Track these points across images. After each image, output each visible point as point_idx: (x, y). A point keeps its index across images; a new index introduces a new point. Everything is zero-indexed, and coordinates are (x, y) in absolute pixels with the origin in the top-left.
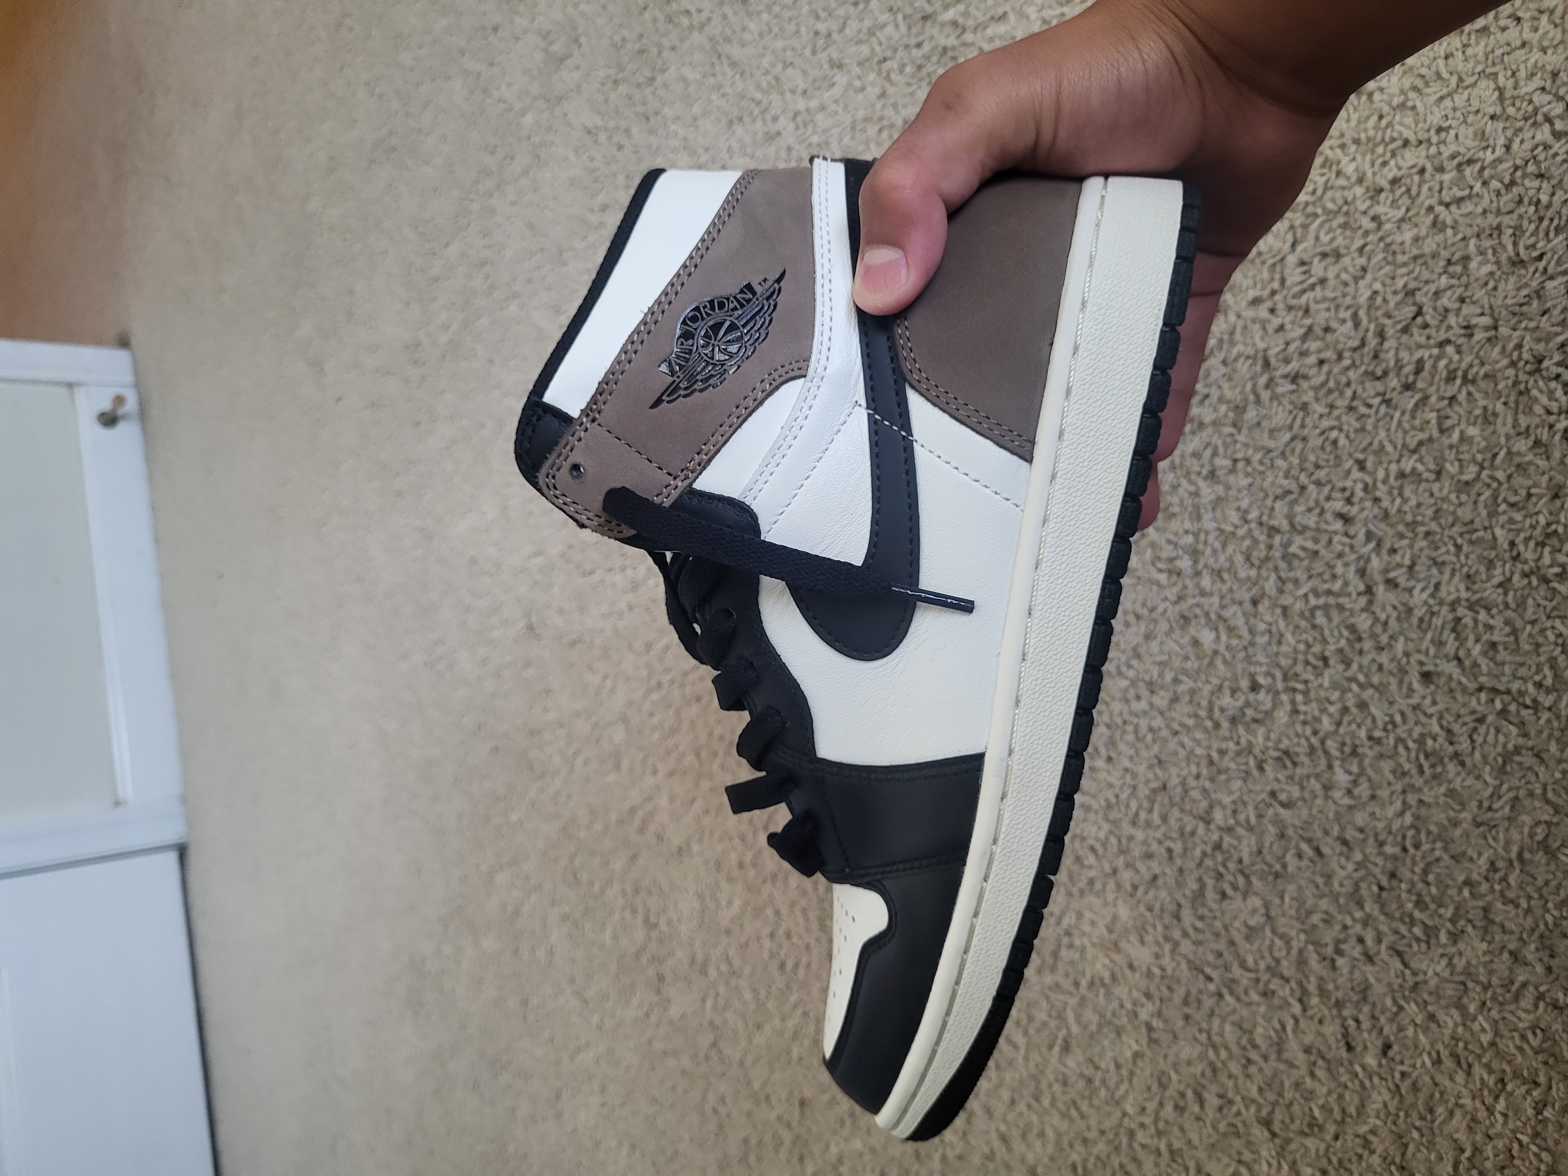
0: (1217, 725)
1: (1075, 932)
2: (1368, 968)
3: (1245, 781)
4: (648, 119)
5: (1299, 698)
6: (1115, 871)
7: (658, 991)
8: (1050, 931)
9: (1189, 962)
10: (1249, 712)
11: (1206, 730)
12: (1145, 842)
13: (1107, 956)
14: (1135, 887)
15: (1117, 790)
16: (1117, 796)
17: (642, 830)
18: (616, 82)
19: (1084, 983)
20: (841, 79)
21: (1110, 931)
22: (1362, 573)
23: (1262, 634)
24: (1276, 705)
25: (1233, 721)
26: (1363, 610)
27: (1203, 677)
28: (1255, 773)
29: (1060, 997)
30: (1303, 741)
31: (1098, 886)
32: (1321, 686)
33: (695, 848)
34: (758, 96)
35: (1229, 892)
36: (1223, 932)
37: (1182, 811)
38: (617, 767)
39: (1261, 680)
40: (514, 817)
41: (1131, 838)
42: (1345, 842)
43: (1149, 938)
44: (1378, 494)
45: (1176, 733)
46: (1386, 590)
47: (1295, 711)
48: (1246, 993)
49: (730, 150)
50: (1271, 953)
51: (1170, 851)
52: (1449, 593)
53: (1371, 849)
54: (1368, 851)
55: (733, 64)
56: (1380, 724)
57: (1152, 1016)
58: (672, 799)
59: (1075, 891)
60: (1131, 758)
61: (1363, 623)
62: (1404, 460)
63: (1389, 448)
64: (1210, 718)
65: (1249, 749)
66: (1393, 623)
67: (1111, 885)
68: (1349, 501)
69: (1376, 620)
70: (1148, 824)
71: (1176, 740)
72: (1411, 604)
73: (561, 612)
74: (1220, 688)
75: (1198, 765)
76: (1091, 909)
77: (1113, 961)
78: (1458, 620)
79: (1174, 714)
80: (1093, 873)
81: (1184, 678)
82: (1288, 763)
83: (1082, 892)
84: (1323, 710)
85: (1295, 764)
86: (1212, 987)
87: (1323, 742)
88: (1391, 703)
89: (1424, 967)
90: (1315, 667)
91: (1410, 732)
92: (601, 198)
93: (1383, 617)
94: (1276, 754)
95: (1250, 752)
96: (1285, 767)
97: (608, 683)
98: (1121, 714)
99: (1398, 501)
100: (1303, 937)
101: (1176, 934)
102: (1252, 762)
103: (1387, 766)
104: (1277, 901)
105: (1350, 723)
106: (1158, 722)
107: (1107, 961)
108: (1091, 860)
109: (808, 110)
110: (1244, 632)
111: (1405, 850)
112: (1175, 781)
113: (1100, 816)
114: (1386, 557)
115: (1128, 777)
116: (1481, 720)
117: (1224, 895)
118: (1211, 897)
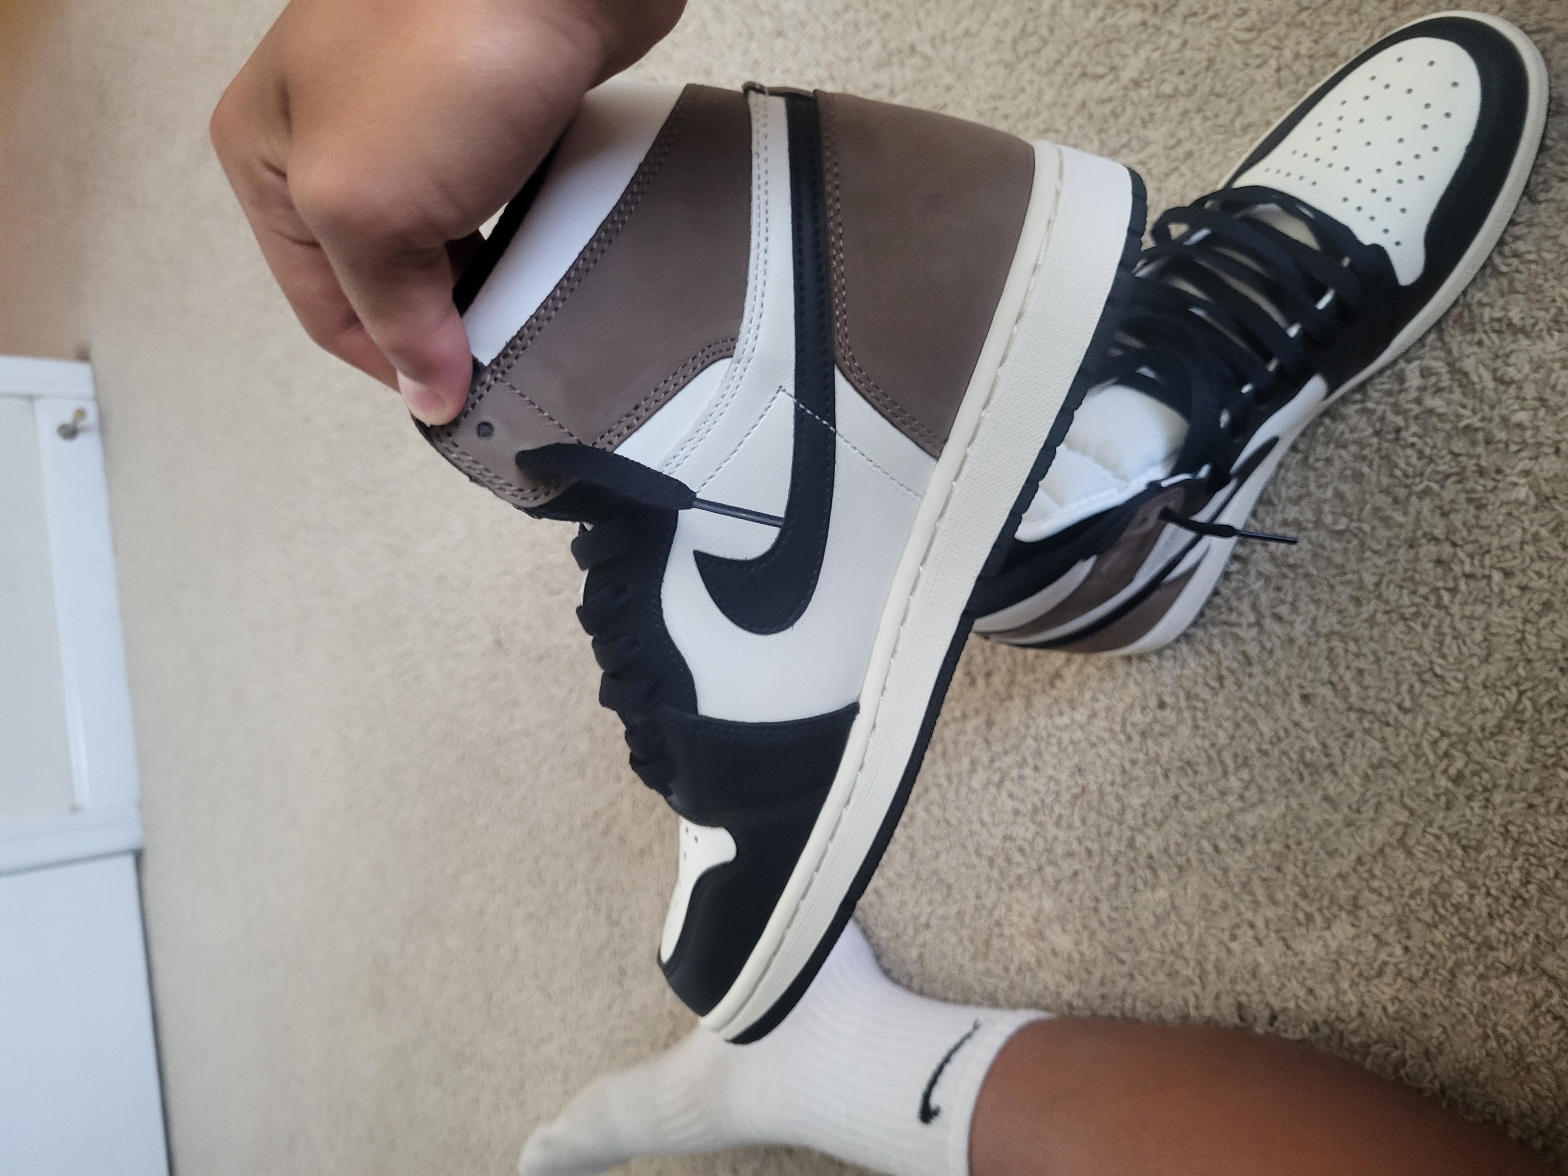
0: (1129, 738)
1: (1005, 923)
2: (1259, 950)
3: (1153, 788)
5: (1199, 715)
6: (1040, 869)
7: (620, 984)
8: (982, 921)
9: (1104, 947)
10: (1157, 728)
11: (1120, 743)
12: (1067, 842)
13: (1034, 944)
14: (1058, 882)
15: (1042, 795)
16: (1043, 801)
17: (606, 832)
19: (1013, 968)
21: (1036, 920)
22: (1254, 607)
24: (1180, 721)
25: (1143, 734)
26: (1253, 639)
27: (1117, 695)
28: (1162, 780)
29: (992, 981)
30: (1203, 754)
31: (1026, 881)
32: (1217, 704)
33: (656, 849)
35: (1140, 885)
36: (1134, 921)
37: (1099, 813)
38: (582, 773)
39: (1168, 699)
40: (480, 821)
41: (1055, 838)
42: (1238, 840)
43: (1070, 927)
45: (1093, 745)
46: (1273, 623)
47: (1196, 727)
48: (1154, 973)
50: (1175, 937)
51: (1089, 850)
52: (1324, 627)
53: (1260, 847)
56: (1267, 738)
57: (1073, 996)
58: (634, 804)
59: (1004, 886)
60: (1055, 768)
61: (1253, 650)
64: (1124, 731)
65: (1157, 760)
66: (1277, 651)
67: (1037, 880)
69: (1263, 648)
70: (1070, 826)
71: (1093, 751)
72: (1293, 636)
73: (528, 628)
74: (1132, 706)
75: (1113, 774)
76: (1018, 902)
77: (1038, 948)
78: (1331, 650)
79: (1091, 728)
80: (1021, 871)
81: (1101, 697)
82: (1189, 772)
83: (1011, 888)
84: (1220, 726)
85: (1196, 773)
86: (1124, 969)
87: (1219, 754)
88: (1276, 720)
89: (1303, 948)
90: (1212, 688)
91: (1292, 745)
93: (1269, 645)
94: (1179, 764)
95: (1157, 762)
96: (1187, 775)
97: (574, 696)
98: (1046, 728)
100: (1203, 923)
101: (1094, 924)
102: (1159, 771)
103: (1273, 774)
104: (1181, 892)
105: (1241, 738)
106: (1078, 735)
107: (1032, 948)
108: (1017, 857)
111: (1288, 847)
112: (1093, 787)
113: (1027, 819)
114: (1272, 594)
115: (1052, 784)
116: (1350, 736)
117: (1135, 889)
118: (1124, 891)
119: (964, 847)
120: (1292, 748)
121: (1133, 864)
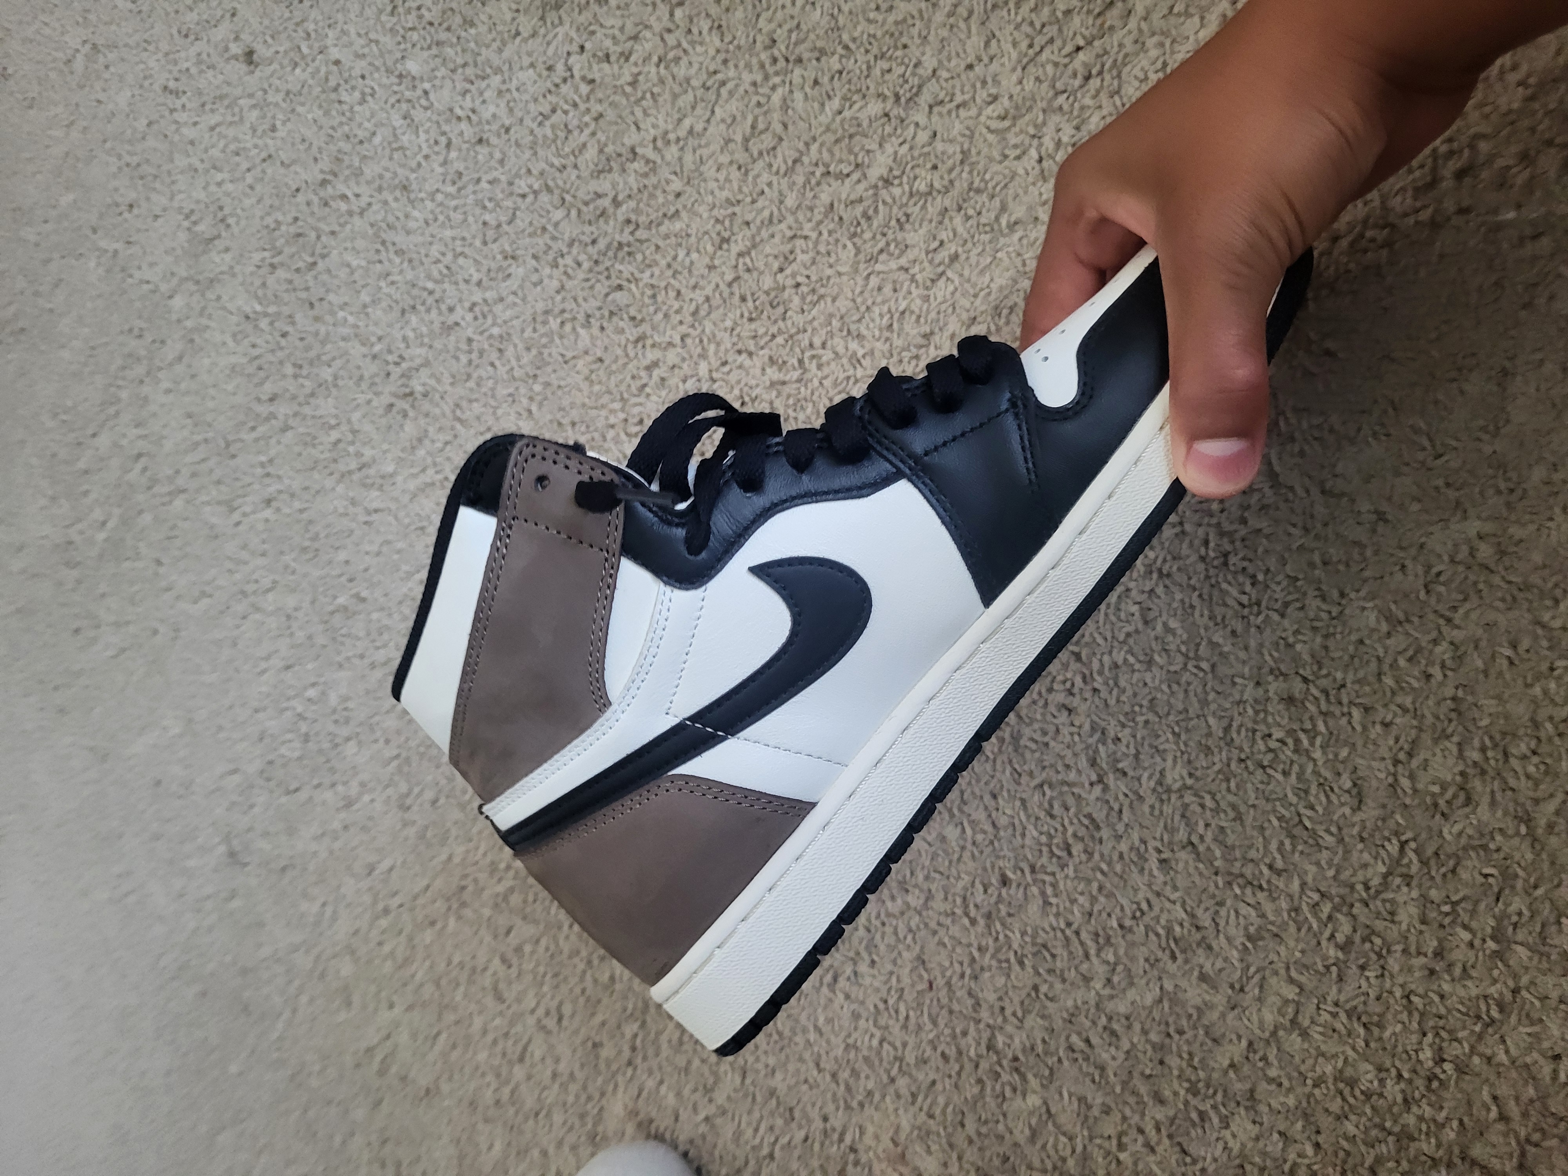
120: (1158, 922)
121: (998, 1069)
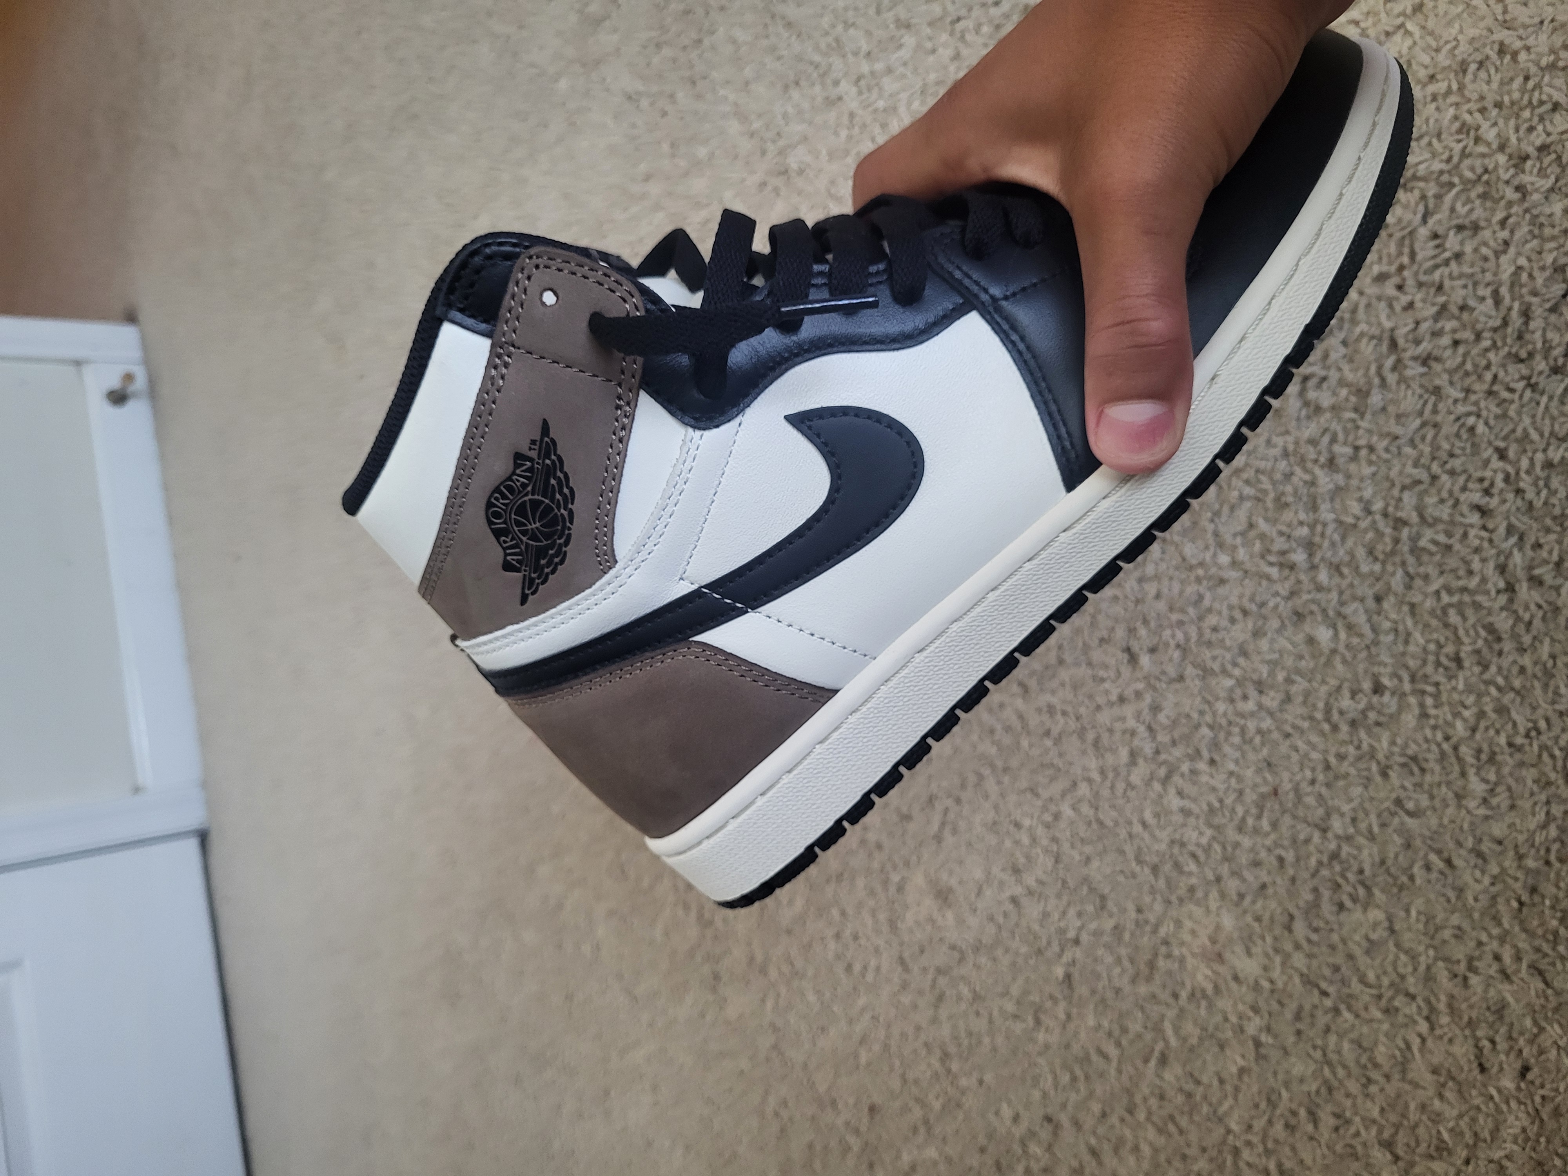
0: (1335, 728)
1: (1174, 941)
2: (1507, 987)
3: (1366, 787)
4: (694, 83)
5: (1429, 701)
6: (1218, 879)
7: (714, 990)
8: (1146, 939)
9: (1302, 975)
10: (1372, 716)
11: (1322, 733)
12: (1252, 850)
13: (1211, 968)
14: (1241, 896)
15: (1221, 794)
16: (1221, 801)
18: (658, 46)
19: (1184, 994)
20: (909, 40)
21: (1213, 941)
22: (1502, 569)
23: (1387, 633)
24: (1402, 708)
25: (1353, 723)
26: (1502, 609)
27: (1319, 677)
28: (1378, 779)
29: (1155, 1008)
30: (1434, 747)
31: (1200, 894)
32: (1454, 689)
34: (817, 58)
35: (1348, 903)
36: (1341, 946)
37: (1295, 817)
39: (1386, 681)
41: (1237, 845)
42: (1480, 855)
43: (1257, 950)
44: (1522, 485)
45: (1288, 736)
46: (1529, 588)
47: (1424, 715)
48: (1366, 1009)
49: (785, 116)
50: (1395, 969)
51: (1281, 860)
53: (1509, 862)
54: (1507, 864)
55: (789, 25)
56: (1522, 730)
57: (1261, 1030)
59: (1174, 898)
60: (1237, 762)
61: (1503, 622)
62: (1551, 448)
63: (1534, 435)
64: (1328, 720)
65: (1372, 754)
66: (1537, 623)
67: (1214, 894)
68: (1487, 492)
69: (1518, 619)
70: (1256, 831)
71: (1288, 743)
72: (1560, 603)
74: (1339, 688)
75: (1313, 770)
76: (1190, 917)
77: (1214, 972)
79: (1286, 716)
80: (1193, 881)
81: (1298, 679)
82: (1416, 769)
83: (1181, 900)
84: (1456, 715)
85: (1423, 770)
86: (1328, 1003)
87: (1456, 748)
88: (1534, 708)
90: (1446, 669)
91: (1557, 739)
92: (643, 167)
93: (1527, 617)
94: (1402, 760)
95: (1372, 757)
96: (1412, 773)
98: (1225, 714)
99: (1544, 493)
100: (1431, 952)
101: (1288, 947)
102: (1374, 767)
103: (1530, 775)
104: (1402, 914)
105: (1487, 729)
106: (1267, 723)
107: (1209, 973)
108: (1192, 867)
109: (872, 73)
110: (1366, 630)
111: (1548, 863)
112: (1287, 786)
113: (1201, 821)
114: (1530, 553)
115: (1233, 781)
117: (1341, 907)
118: (1327, 908)
119: (1122, 852)
